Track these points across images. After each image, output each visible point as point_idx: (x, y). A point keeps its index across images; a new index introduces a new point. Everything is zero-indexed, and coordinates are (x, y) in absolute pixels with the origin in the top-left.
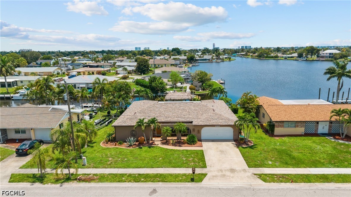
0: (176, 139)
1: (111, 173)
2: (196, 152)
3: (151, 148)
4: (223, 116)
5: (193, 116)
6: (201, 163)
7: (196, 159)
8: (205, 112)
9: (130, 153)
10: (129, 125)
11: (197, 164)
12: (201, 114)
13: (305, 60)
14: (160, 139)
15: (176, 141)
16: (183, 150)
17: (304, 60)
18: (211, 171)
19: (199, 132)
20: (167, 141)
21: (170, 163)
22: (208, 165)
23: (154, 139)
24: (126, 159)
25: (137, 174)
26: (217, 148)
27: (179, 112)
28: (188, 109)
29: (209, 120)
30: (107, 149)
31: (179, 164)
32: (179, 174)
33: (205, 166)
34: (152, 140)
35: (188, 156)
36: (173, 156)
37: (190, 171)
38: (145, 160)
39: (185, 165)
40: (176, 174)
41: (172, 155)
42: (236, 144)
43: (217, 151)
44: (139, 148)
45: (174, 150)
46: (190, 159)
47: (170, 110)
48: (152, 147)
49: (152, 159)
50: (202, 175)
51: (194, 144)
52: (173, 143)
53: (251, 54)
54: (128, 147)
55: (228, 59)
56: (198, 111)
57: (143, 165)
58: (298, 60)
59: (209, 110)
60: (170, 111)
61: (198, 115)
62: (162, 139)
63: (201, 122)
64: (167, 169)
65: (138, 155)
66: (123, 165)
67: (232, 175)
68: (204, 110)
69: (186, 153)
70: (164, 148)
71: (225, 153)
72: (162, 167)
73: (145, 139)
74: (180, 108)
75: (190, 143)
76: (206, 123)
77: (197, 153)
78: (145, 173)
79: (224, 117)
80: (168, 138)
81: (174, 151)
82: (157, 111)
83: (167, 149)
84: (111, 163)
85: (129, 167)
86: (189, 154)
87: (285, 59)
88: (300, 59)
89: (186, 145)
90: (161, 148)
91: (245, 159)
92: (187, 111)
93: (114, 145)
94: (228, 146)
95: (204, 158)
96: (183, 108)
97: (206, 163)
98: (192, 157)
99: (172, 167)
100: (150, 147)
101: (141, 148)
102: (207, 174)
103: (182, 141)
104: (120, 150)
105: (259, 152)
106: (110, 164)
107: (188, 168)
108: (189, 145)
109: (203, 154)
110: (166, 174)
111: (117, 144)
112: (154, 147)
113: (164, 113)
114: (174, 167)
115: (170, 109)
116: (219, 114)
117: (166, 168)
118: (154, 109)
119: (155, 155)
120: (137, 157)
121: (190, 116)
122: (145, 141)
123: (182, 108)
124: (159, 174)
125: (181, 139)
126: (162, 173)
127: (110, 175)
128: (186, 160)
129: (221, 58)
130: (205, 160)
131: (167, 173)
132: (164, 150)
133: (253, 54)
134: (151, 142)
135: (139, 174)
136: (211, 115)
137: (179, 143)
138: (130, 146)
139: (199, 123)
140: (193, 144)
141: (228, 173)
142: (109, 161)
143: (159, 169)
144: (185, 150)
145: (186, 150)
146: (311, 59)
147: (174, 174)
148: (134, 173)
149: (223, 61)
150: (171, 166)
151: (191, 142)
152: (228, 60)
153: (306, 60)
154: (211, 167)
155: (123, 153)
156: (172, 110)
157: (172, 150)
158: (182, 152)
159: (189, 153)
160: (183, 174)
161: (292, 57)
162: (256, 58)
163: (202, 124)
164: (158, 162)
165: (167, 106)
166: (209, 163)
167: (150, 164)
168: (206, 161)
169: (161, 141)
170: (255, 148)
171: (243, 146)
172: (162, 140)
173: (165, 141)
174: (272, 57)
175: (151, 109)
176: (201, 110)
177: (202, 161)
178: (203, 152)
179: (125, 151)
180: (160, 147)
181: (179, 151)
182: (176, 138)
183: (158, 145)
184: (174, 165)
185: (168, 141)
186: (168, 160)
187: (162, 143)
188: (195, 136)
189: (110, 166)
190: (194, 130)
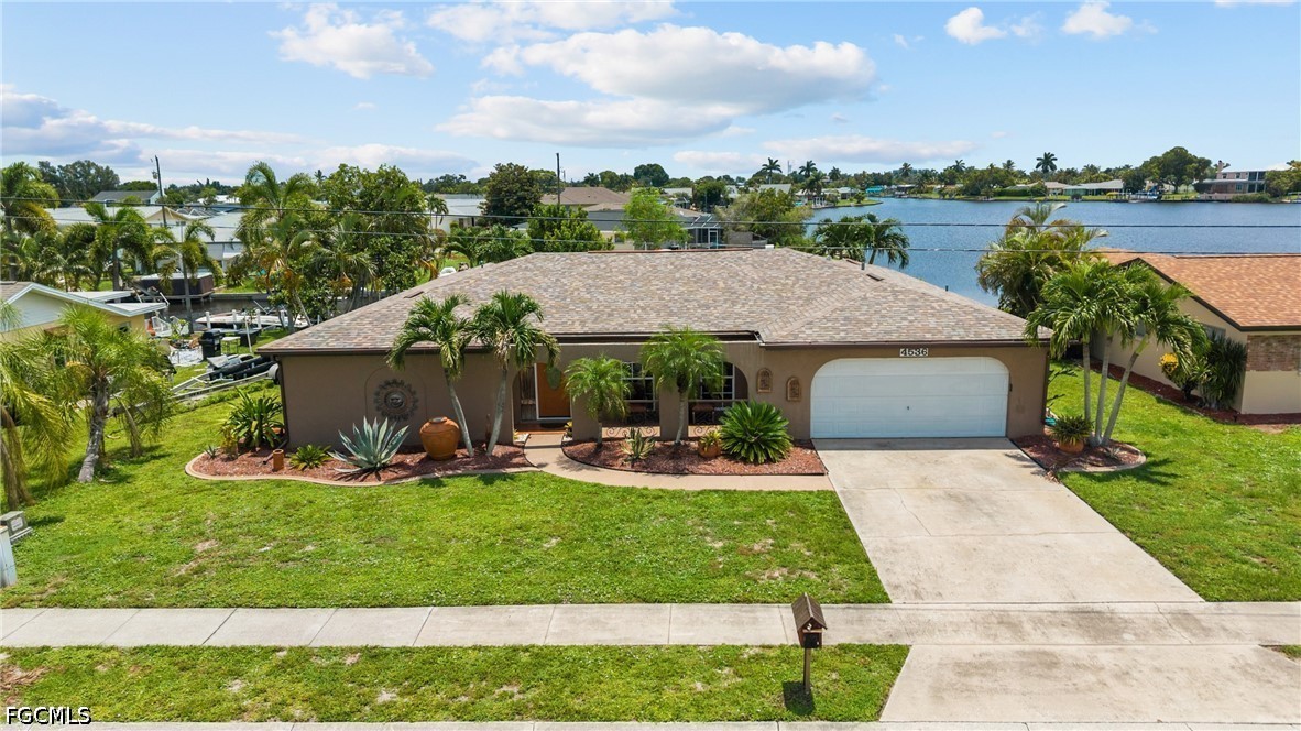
0: (658, 435)
1: (153, 643)
2: (795, 506)
3: (498, 482)
4: (943, 301)
5: (754, 309)
6: (837, 569)
7: (795, 545)
8: (824, 289)
9: (348, 513)
10: (367, 345)
11: (813, 577)
12: (800, 298)
13: (1155, 201)
14: (558, 437)
15: (657, 444)
16: (702, 492)
17: (1150, 201)
18: (928, 628)
19: (798, 391)
20: (600, 446)
21: (616, 568)
22: (894, 580)
23: (521, 437)
24: (310, 548)
25: (353, 651)
26: (924, 482)
27: (673, 292)
28: (725, 276)
29: (859, 321)
30: (216, 491)
31: (683, 576)
32: (683, 650)
33: (871, 593)
34: (506, 440)
35: (740, 527)
36: (634, 525)
37: (775, 627)
38: (441, 553)
39: (722, 582)
40: (657, 647)
41: (630, 520)
42: (1034, 459)
43: (929, 497)
44: (425, 482)
45: (643, 494)
46: (757, 548)
47: (620, 281)
48: (505, 477)
49: (492, 544)
50: (869, 654)
51: (769, 460)
52: (637, 454)
53: (939, 187)
54: (354, 476)
55: (851, 200)
56: (783, 285)
57: (420, 588)
58: (1126, 201)
59: (848, 280)
60: (624, 289)
61: (785, 305)
62: (569, 439)
63: (808, 332)
64: (594, 611)
65: (406, 521)
66: (272, 586)
67: (1106, 656)
68: (817, 281)
69: (724, 510)
70: (580, 483)
71: (987, 508)
72: (556, 602)
73: (460, 432)
74: (677, 275)
75: (748, 452)
76: (842, 334)
77: (803, 511)
78: (419, 644)
79: (945, 306)
80: (606, 433)
81: (642, 496)
82: (544, 285)
83: (599, 489)
84: (199, 571)
85: (315, 597)
86: (746, 517)
87: (1073, 197)
88: (1134, 196)
89: (719, 464)
90: (562, 480)
91: (1139, 540)
92: (721, 284)
93: (269, 470)
94: (988, 468)
95: (856, 541)
96: (694, 276)
97: (873, 573)
98: (764, 530)
99: (628, 601)
100: (488, 480)
101: (437, 483)
102: (902, 651)
103: (694, 444)
104: (296, 496)
105: (1218, 504)
106: (181, 582)
107: (746, 607)
108: (741, 465)
109: (843, 514)
110: (582, 649)
111: (287, 461)
112: (512, 477)
113: (588, 296)
114: (645, 601)
115: (621, 277)
116: (915, 292)
117: (582, 602)
118: (526, 279)
119: (519, 519)
120: (392, 536)
121: (737, 308)
122: (462, 445)
123: (688, 273)
124: (526, 650)
125: (685, 437)
126: (551, 642)
127: (142, 656)
128: (726, 550)
129: (824, 195)
130: (862, 551)
131: (591, 642)
132: (581, 495)
133: (947, 184)
134: (498, 451)
135: (373, 654)
136: (865, 298)
137: (675, 457)
138: (365, 471)
139: (796, 336)
140: (762, 459)
141: (1070, 645)
142: (190, 556)
143: (535, 611)
144: (716, 491)
145: (725, 492)
146: (1177, 197)
147: (641, 650)
148: (335, 644)
149: (834, 207)
150: (620, 590)
151: (753, 448)
152: (852, 204)
153: (1159, 201)
154: (917, 594)
155: (306, 512)
156: (633, 281)
157: (630, 491)
158: (695, 504)
159: (742, 508)
160: (714, 649)
161: (1099, 192)
162: (958, 200)
163: (821, 341)
164: (529, 563)
165: (603, 266)
166: (898, 569)
167: (469, 579)
168: (870, 555)
169: (563, 445)
170: (1170, 480)
171: (1090, 469)
172: (570, 444)
173: (590, 445)
174: (1024, 193)
175: (512, 277)
176: (798, 279)
177: (844, 558)
178: (837, 504)
179: (323, 501)
180: (553, 478)
181: (675, 495)
182: (656, 431)
183: (544, 469)
184: (641, 582)
185: (607, 448)
186: (601, 554)
187: (574, 458)
188: (778, 413)
189: (181, 594)
190: (765, 377)
